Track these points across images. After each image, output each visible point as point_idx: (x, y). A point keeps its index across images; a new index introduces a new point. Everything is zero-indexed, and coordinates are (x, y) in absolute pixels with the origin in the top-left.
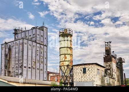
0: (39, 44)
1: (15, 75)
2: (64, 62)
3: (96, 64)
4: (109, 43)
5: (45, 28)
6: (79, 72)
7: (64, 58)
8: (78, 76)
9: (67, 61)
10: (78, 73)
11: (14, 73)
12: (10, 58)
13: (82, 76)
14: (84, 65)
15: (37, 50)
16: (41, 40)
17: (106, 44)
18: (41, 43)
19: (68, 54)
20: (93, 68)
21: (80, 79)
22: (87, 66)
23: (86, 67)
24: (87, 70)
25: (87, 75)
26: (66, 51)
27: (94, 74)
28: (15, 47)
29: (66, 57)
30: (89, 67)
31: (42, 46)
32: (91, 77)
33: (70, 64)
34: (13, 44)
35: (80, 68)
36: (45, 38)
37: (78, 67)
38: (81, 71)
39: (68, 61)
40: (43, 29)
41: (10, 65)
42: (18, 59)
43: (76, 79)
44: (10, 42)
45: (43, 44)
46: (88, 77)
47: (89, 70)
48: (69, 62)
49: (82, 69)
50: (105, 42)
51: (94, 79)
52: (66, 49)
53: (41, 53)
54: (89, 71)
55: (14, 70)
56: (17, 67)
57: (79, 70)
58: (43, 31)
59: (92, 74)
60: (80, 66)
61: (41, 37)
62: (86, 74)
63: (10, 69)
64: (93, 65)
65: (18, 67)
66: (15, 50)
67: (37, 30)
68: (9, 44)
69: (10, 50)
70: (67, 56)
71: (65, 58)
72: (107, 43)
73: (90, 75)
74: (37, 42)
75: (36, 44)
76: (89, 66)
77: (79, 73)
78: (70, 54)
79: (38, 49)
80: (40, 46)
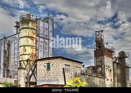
0: (42, 38)
1: (14, 75)
2: (23, 56)
3: (61, 58)
4: (100, 32)
5: (50, 19)
6: (42, 68)
7: (23, 51)
8: (42, 74)
9: (26, 54)
10: (41, 70)
11: (13, 72)
12: (9, 55)
13: (46, 74)
14: (48, 60)
15: (40, 45)
16: (45, 34)
17: (97, 33)
18: (45, 37)
19: (28, 46)
20: (58, 63)
21: (44, 77)
22: (51, 60)
23: (50, 62)
24: (51, 66)
25: (51, 73)
26: (26, 42)
27: (59, 71)
28: (14, 42)
29: (25, 49)
30: (54, 62)
31: (47, 41)
32: (55, 75)
33: (31, 58)
34: (12, 39)
35: (43, 63)
36: (51, 31)
37: (41, 62)
38: (45, 67)
39: (28, 55)
40: (48, 20)
41: (9, 63)
42: (17, 55)
43: (39, 77)
44: (9, 36)
45: (48, 38)
46: (52, 75)
47: (54, 65)
48: (30, 56)
49: (46, 65)
50: (96, 32)
51: (59, 78)
52: (26, 39)
53: (46, 49)
54: (53, 67)
55: (13, 69)
56: (16, 65)
57: (43, 67)
58: (48, 22)
59: (56, 71)
60: (44, 61)
61: (45, 30)
62: (50, 71)
63: (9, 67)
64: (58, 59)
65: (18, 66)
66: (14, 45)
67: (40, 21)
68: (8, 38)
69: (9, 45)
70: (26, 47)
71: (25, 51)
72: (99, 32)
73: (54, 73)
74: (40, 36)
75: (39, 39)
76: (53, 60)
77: (43, 70)
78: (31, 46)
79: (42, 44)
80: (44, 40)
